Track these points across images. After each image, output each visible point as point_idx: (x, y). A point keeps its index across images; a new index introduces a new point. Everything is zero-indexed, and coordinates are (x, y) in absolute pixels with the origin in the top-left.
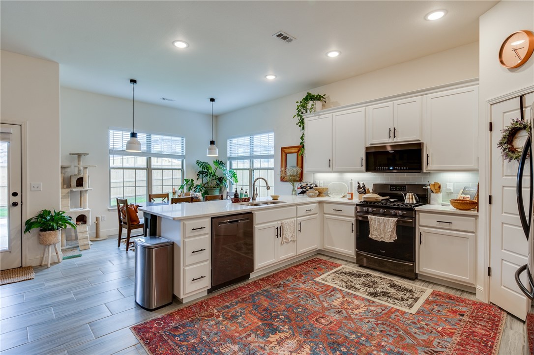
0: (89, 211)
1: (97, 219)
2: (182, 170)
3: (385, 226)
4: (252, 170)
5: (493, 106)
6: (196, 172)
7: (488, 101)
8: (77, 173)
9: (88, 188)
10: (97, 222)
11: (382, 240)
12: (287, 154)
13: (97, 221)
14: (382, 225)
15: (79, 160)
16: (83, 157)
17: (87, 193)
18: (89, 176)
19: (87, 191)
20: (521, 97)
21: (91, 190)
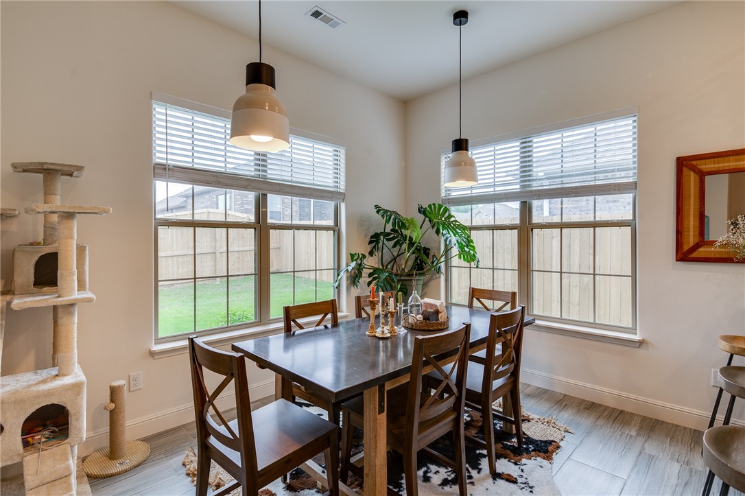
0: (77, 387)
1: (114, 393)
2: (336, 228)
4: (526, 229)
6: (366, 236)
8: (41, 238)
9: (76, 295)
10: (113, 406)
12: (707, 178)
13: (112, 401)
15: (48, 192)
16: (61, 182)
17: (71, 314)
18: (81, 250)
19: (72, 305)
21: (89, 300)
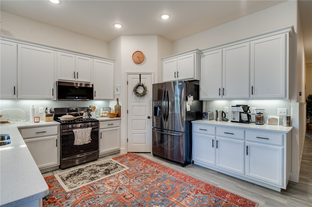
3: (85, 134)
5: (128, 75)
7: (127, 72)
11: (84, 143)
14: (84, 134)
20: (140, 75)
